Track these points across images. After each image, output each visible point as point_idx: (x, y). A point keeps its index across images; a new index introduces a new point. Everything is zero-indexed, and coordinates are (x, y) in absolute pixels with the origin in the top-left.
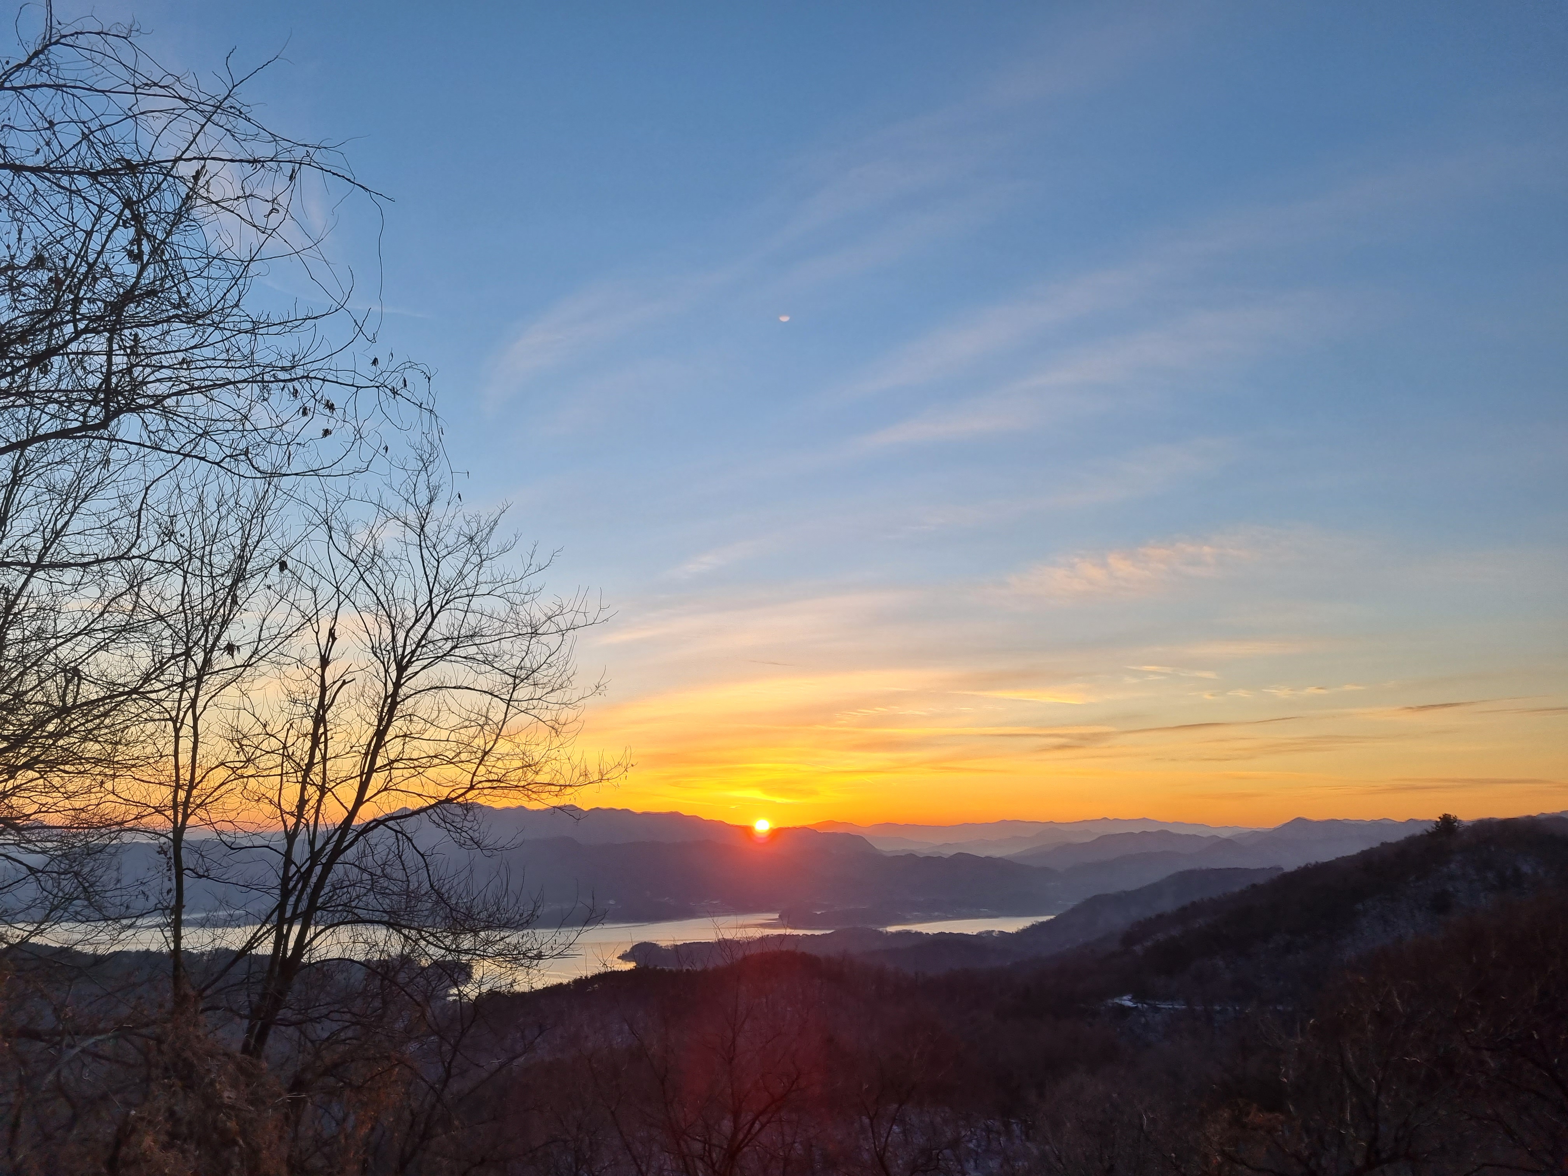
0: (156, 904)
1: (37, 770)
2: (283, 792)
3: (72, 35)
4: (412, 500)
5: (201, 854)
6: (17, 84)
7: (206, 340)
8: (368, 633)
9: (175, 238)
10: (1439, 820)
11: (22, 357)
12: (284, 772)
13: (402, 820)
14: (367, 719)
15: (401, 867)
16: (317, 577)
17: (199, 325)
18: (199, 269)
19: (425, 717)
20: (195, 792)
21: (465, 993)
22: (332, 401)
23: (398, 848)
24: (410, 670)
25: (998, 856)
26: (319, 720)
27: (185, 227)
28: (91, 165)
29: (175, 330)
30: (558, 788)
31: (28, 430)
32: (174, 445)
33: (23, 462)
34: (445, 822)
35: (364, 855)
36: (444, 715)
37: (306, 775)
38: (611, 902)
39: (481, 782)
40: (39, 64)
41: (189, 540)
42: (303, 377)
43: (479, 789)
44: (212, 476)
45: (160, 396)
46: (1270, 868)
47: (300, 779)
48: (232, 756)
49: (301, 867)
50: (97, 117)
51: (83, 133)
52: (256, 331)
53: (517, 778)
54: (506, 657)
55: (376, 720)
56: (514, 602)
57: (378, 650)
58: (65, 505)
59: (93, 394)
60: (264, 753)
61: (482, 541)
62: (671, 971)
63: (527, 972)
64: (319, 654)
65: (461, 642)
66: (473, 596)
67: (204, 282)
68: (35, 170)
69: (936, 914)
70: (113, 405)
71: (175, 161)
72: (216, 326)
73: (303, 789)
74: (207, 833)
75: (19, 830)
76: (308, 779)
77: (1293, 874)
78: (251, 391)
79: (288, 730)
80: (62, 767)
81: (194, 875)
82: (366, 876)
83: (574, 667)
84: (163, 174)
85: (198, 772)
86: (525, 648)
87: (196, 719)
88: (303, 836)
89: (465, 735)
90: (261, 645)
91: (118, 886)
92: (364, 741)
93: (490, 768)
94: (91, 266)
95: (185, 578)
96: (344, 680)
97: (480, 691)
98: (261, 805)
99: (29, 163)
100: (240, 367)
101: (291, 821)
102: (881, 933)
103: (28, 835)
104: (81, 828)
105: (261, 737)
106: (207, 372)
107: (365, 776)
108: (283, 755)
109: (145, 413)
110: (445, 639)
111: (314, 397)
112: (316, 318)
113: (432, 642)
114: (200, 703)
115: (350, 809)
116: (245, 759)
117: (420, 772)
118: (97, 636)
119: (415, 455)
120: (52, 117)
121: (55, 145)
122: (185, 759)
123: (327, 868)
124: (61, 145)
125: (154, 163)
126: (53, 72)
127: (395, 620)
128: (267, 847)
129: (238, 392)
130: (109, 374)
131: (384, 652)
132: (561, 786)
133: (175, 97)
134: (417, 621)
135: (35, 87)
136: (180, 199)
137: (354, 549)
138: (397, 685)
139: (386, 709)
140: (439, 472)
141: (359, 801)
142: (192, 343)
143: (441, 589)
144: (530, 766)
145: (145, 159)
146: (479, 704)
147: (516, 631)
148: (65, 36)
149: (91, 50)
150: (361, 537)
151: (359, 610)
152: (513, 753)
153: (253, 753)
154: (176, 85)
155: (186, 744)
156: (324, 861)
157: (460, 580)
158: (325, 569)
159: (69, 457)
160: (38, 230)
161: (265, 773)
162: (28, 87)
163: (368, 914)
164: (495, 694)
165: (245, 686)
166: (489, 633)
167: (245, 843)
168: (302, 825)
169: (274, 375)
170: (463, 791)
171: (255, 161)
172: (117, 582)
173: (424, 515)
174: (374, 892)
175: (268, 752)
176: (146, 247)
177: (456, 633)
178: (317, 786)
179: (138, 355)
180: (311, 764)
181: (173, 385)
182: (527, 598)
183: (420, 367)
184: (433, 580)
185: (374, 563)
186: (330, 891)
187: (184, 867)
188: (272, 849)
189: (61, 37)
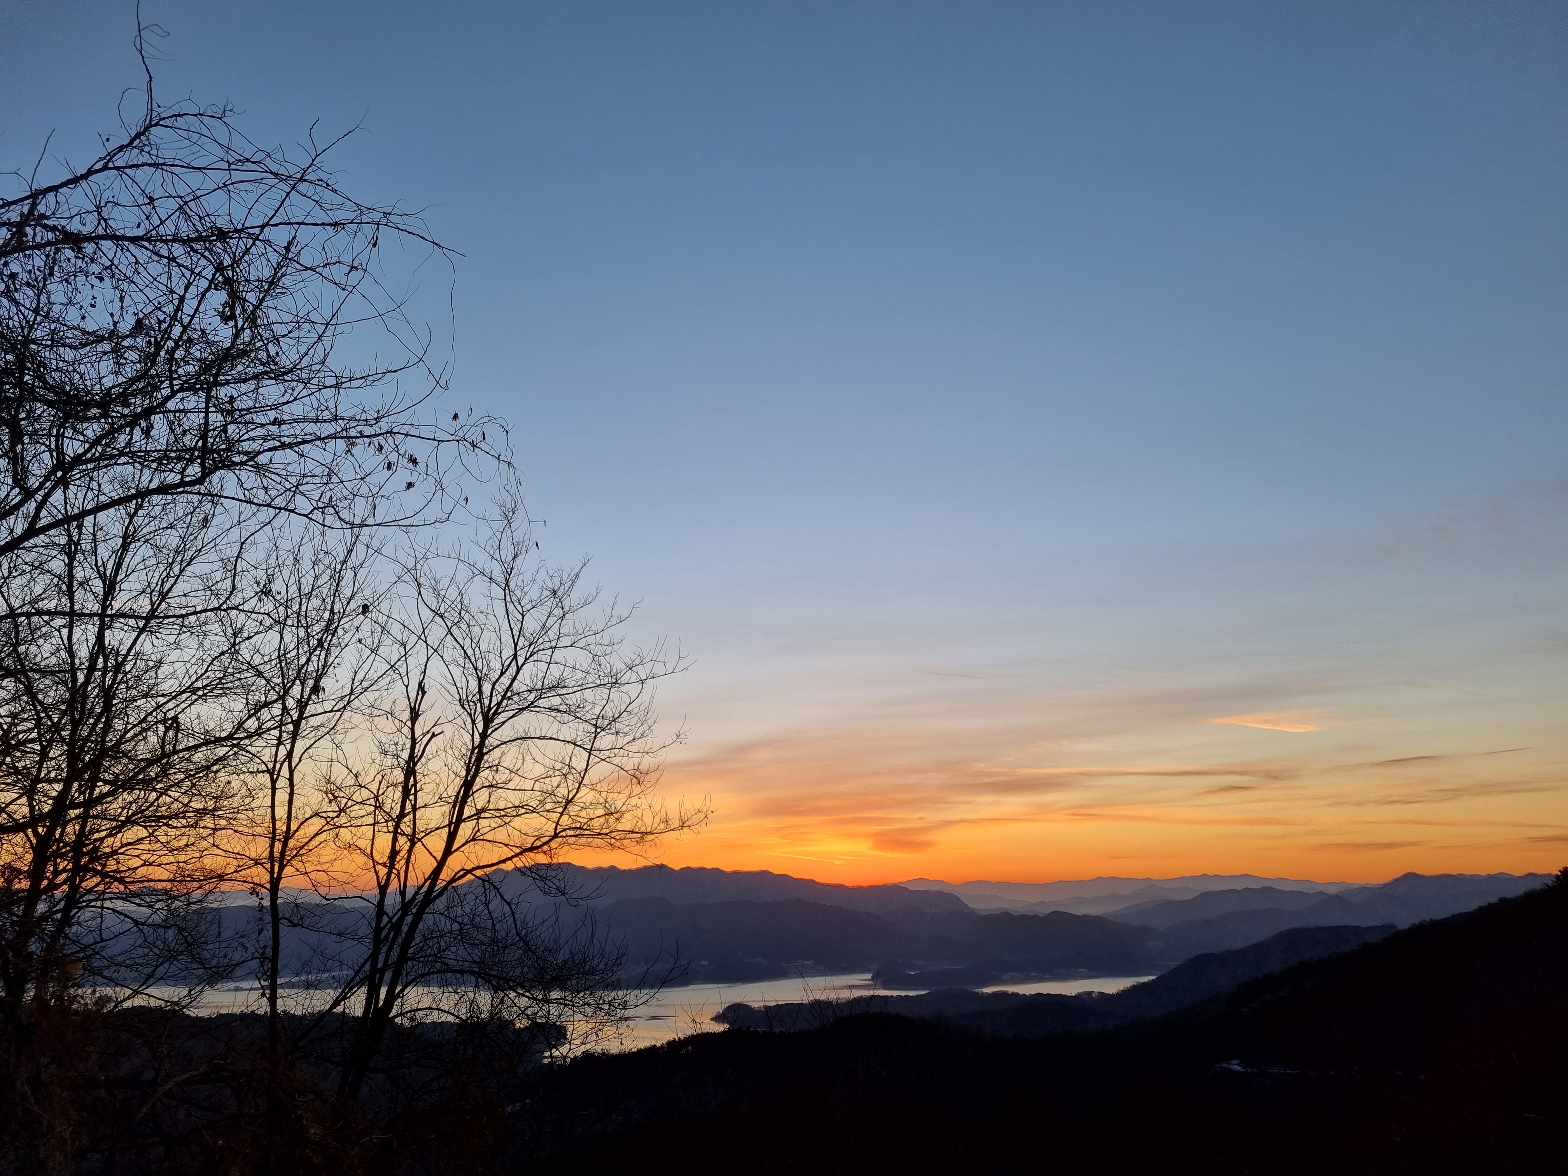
2: (374, 842)
3: (171, 117)
4: (497, 556)
6: (120, 163)
8: (456, 685)
9: (267, 305)
10: (1559, 874)
12: (376, 822)
14: (454, 770)
15: (489, 916)
16: (407, 632)
19: (511, 767)
20: (290, 843)
22: (416, 455)
23: (486, 897)
24: (497, 721)
25: (1096, 914)
26: (410, 771)
28: (186, 233)
29: (263, 387)
30: (640, 835)
34: (530, 871)
35: (454, 905)
36: (529, 764)
37: (397, 826)
38: (704, 963)
39: (564, 830)
40: (140, 145)
41: (285, 597)
42: (387, 433)
43: (562, 837)
45: (252, 452)
46: (1383, 926)
47: (391, 829)
48: (326, 807)
49: (393, 917)
51: (181, 207)
52: (340, 385)
53: (600, 826)
54: (588, 707)
55: (463, 770)
56: (596, 653)
57: (465, 702)
58: (171, 568)
59: (190, 452)
60: (356, 803)
61: (565, 594)
62: (764, 1033)
64: (408, 707)
65: (544, 693)
66: (555, 648)
68: (134, 240)
69: (1033, 974)
70: (209, 463)
71: (263, 227)
73: (395, 840)
74: (301, 882)
76: (399, 830)
77: (1405, 931)
78: (338, 446)
79: (380, 781)
81: (289, 924)
83: (655, 716)
85: (293, 822)
86: (606, 697)
87: (291, 771)
88: (394, 885)
89: (549, 784)
92: (453, 791)
93: (573, 817)
94: (186, 329)
95: (282, 634)
96: (433, 733)
97: (564, 741)
98: (354, 855)
99: (128, 233)
100: (326, 422)
101: (383, 871)
102: (977, 993)
105: (353, 788)
106: (296, 428)
107: (453, 826)
108: (375, 806)
109: (239, 470)
110: (529, 691)
111: (397, 451)
112: (395, 371)
113: (518, 694)
114: (296, 756)
115: (439, 858)
116: (338, 810)
117: (507, 822)
119: (499, 512)
120: (152, 193)
121: (154, 218)
122: (281, 812)
123: (417, 918)
124: (159, 218)
125: (244, 230)
126: (154, 152)
127: (481, 673)
128: (361, 897)
129: (325, 448)
130: (205, 432)
131: (471, 704)
132: (643, 833)
133: (267, 172)
134: (502, 674)
135: (137, 166)
136: (272, 268)
137: (442, 604)
138: (484, 736)
139: (473, 760)
141: (448, 851)
142: (281, 398)
143: (526, 642)
144: (612, 813)
146: (563, 753)
147: (597, 681)
148: (164, 119)
149: (188, 131)
150: (450, 593)
151: (447, 663)
152: (595, 801)
153: (346, 803)
154: (268, 161)
155: (282, 796)
156: (414, 910)
157: (543, 633)
158: (414, 623)
160: (138, 297)
161: (357, 823)
162: (130, 167)
163: (457, 963)
164: (578, 743)
165: (338, 739)
166: (572, 684)
167: (338, 891)
168: (393, 876)
169: (359, 429)
170: (548, 838)
171: (336, 224)
172: (220, 642)
173: (509, 570)
175: (359, 803)
176: (238, 309)
177: (539, 685)
178: (407, 836)
180: (402, 815)
181: (265, 442)
182: (609, 649)
183: (498, 421)
184: (518, 633)
185: (461, 618)
186: (420, 942)
187: (280, 915)
188: (364, 899)
189: (161, 119)
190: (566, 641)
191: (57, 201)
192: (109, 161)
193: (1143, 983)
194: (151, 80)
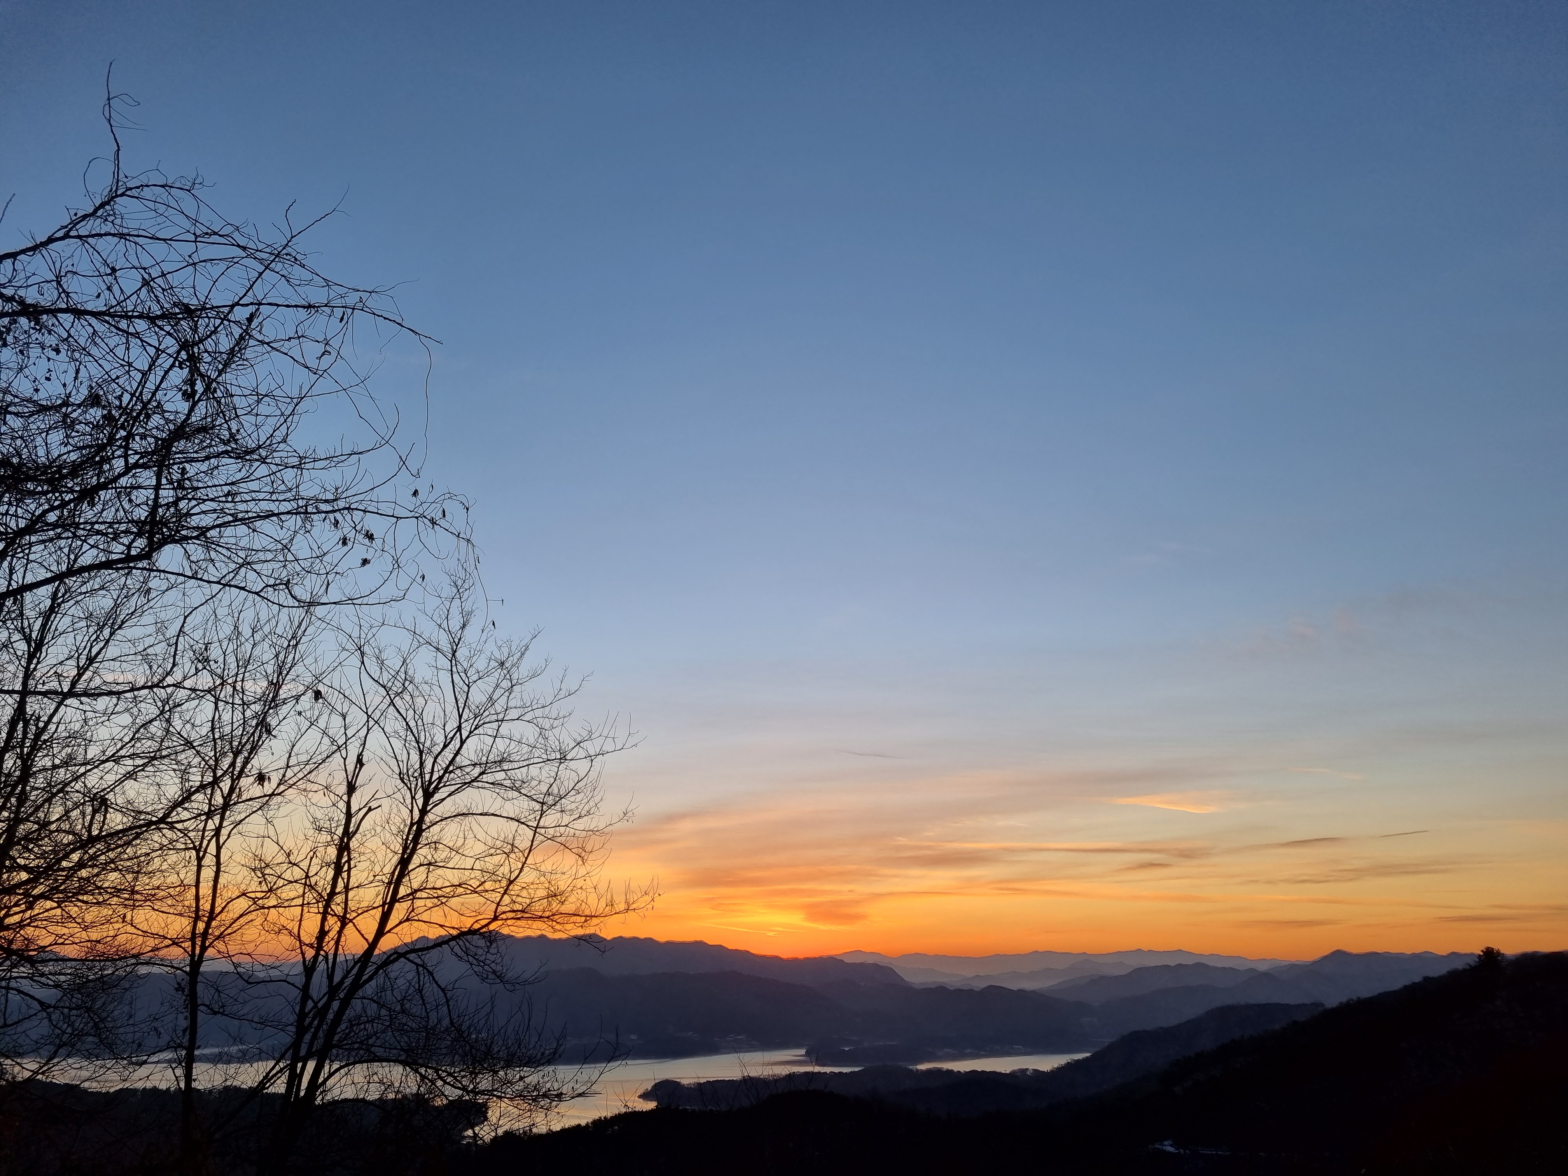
0: (169, 1042)
1: (56, 900)
2: (302, 923)
3: (138, 187)
4: (445, 625)
5: (217, 990)
6: (83, 232)
7: (252, 474)
8: (396, 758)
9: (228, 377)
10: (1482, 954)
11: (72, 491)
12: (305, 902)
13: (424, 953)
14: (392, 847)
15: (421, 1002)
16: (348, 703)
17: (247, 460)
18: (250, 406)
19: (451, 845)
20: (214, 924)
21: (481, 1136)
22: (372, 531)
23: (419, 983)
24: (437, 797)
25: (1031, 989)
26: (343, 848)
27: (237, 366)
28: (150, 308)
29: (223, 466)
30: (584, 919)
31: (69, 558)
32: (213, 574)
33: (62, 590)
34: (468, 955)
35: (383, 990)
36: (470, 842)
37: (327, 906)
38: (633, 1037)
39: (504, 913)
40: (105, 214)
41: (222, 666)
42: (344, 509)
43: (502, 919)
44: (249, 603)
45: (204, 527)
46: (1312, 1004)
47: (321, 910)
48: (254, 886)
49: (319, 1002)
50: (158, 264)
51: (144, 279)
52: (303, 466)
53: (541, 907)
54: (534, 783)
55: (401, 848)
56: (543, 727)
57: (405, 777)
58: (101, 632)
59: (138, 526)
60: (286, 882)
61: (513, 666)
62: (694, 1111)
63: (546, 1114)
64: (345, 780)
65: (489, 768)
66: (502, 721)
67: (252, 419)
68: (95, 314)
69: (968, 1051)
70: (157, 537)
71: (232, 307)
72: (263, 460)
73: (324, 920)
74: (225, 966)
75: (32, 961)
76: (330, 909)
77: (1333, 1011)
78: (294, 522)
79: (311, 858)
80: (80, 897)
81: (209, 1011)
82: (384, 1012)
83: (601, 794)
84: (220, 318)
85: (218, 901)
86: (554, 774)
87: (219, 848)
88: (321, 966)
89: (490, 863)
90: (289, 773)
91: (131, 1021)
92: (388, 869)
93: (514, 898)
94: (145, 405)
95: (216, 704)
96: (370, 807)
97: (507, 818)
98: (281, 937)
99: (90, 307)
100: (284, 500)
101: (310, 953)
102: (911, 1070)
103: (41, 968)
104: (97, 961)
105: (285, 866)
106: (252, 504)
107: (387, 906)
108: (305, 884)
109: (188, 543)
110: (473, 765)
111: (355, 528)
112: (361, 453)
113: (460, 768)
114: (224, 832)
115: (370, 940)
116: (267, 889)
117: (444, 901)
118: (126, 763)
119: (449, 581)
120: (115, 263)
121: (116, 289)
122: (206, 889)
123: (345, 1004)
124: (121, 289)
125: (212, 308)
126: (118, 221)
127: (423, 746)
128: (285, 981)
129: (281, 524)
130: (156, 505)
131: (412, 779)
132: (586, 916)
133: (233, 245)
134: (445, 746)
135: (100, 235)
136: (233, 340)
137: (385, 674)
138: (424, 812)
139: (411, 837)
140: (474, 599)
141: (380, 932)
142: (239, 476)
143: (471, 714)
144: (555, 896)
145: (202, 303)
146: (506, 831)
147: (544, 756)
148: (131, 189)
149: (155, 202)
150: (394, 663)
151: (388, 736)
152: (538, 882)
153: (275, 882)
154: (236, 235)
155: (208, 873)
156: (342, 995)
157: (489, 705)
158: (355, 693)
159: (108, 584)
160: (94, 370)
161: (286, 904)
162: (93, 236)
163: (385, 1051)
164: (522, 821)
165: (271, 813)
166: (517, 758)
167: (262, 975)
168: (321, 958)
169: (316, 506)
170: (487, 921)
171: (310, 306)
172: (149, 709)
173: (456, 640)
174: (392, 1028)
175: (292, 882)
176: (199, 387)
177: (484, 759)
178: (338, 916)
179: (184, 489)
180: (333, 894)
181: (218, 517)
182: (556, 723)
183: (459, 498)
184: (463, 705)
185: (405, 688)
186: (347, 1028)
187: (199, 1002)
188: (289, 983)
189: (127, 190)
190: (513, 714)
191: (14, 269)
192: (71, 229)
193: (1077, 1060)
194: (119, 150)
